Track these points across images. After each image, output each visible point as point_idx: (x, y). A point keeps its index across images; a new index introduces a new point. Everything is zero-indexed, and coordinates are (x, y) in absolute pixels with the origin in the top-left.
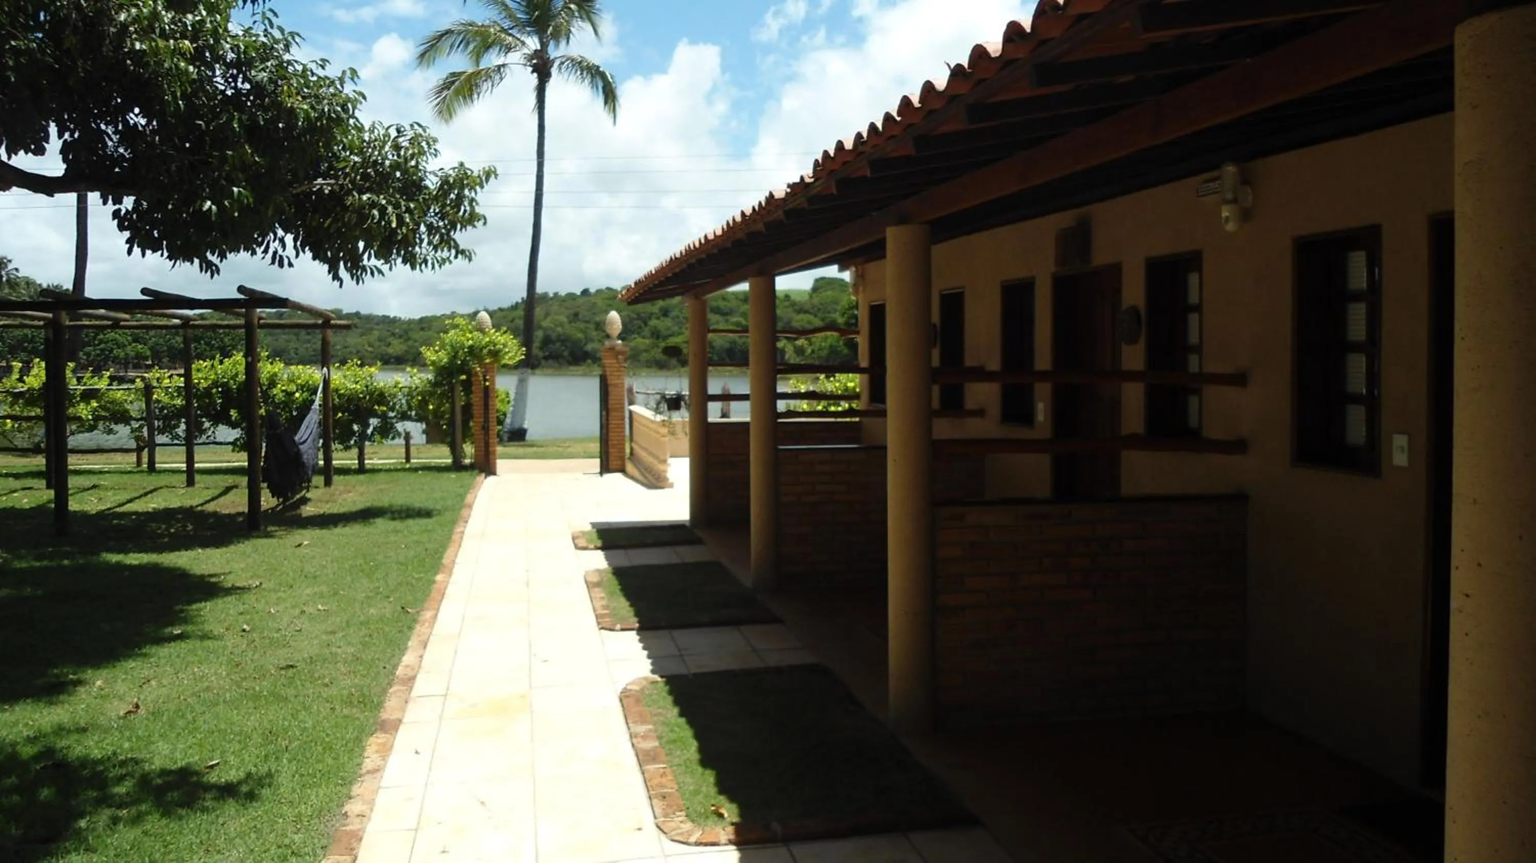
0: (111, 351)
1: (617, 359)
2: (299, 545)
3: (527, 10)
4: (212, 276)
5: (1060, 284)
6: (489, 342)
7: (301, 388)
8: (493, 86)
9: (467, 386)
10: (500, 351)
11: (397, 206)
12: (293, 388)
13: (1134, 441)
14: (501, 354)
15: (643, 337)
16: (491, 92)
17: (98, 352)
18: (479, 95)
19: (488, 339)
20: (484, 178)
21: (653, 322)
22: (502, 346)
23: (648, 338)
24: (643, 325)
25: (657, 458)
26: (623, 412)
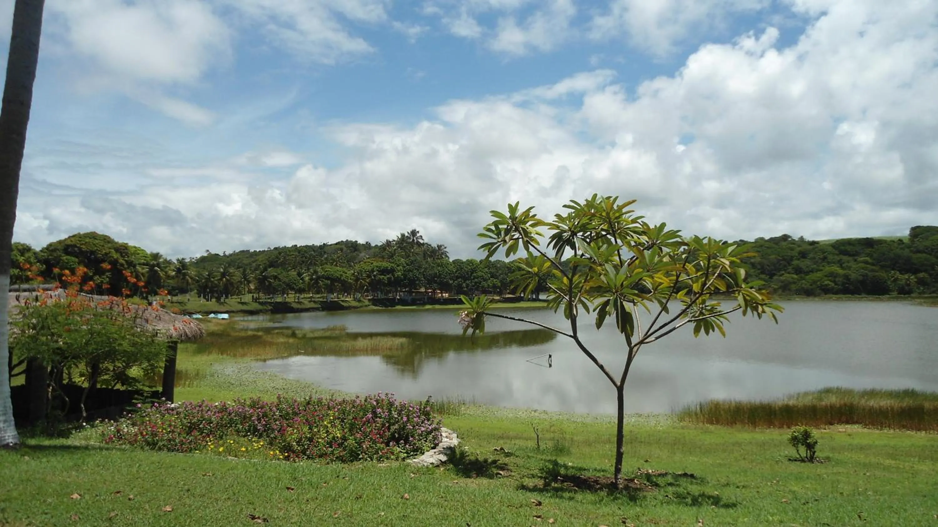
0: (480, 283)
17: (473, 284)
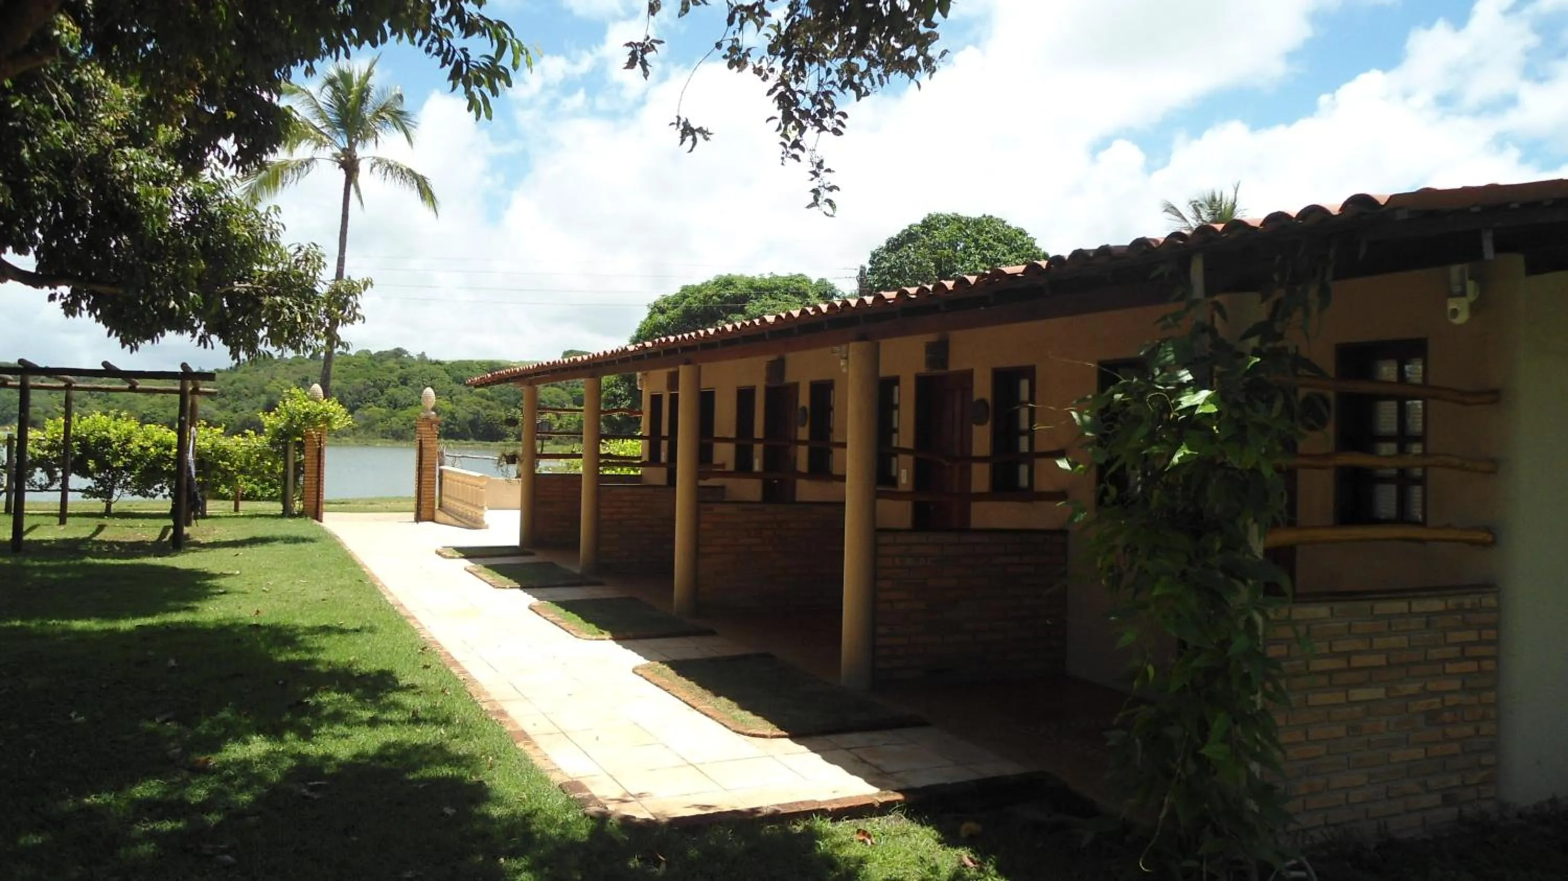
1: (432, 427)
2: (237, 555)
3: (338, 112)
4: (131, 352)
5: (769, 391)
6: (323, 410)
7: (156, 444)
8: (298, 178)
9: (301, 446)
10: (331, 417)
11: (301, 307)
12: (148, 444)
13: (802, 475)
14: (332, 420)
15: (379, 406)
16: (297, 183)
18: (283, 185)
19: (321, 407)
20: (362, 286)
21: (391, 390)
22: (332, 414)
23: (384, 407)
24: (380, 393)
25: (476, 506)
26: (435, 471)
